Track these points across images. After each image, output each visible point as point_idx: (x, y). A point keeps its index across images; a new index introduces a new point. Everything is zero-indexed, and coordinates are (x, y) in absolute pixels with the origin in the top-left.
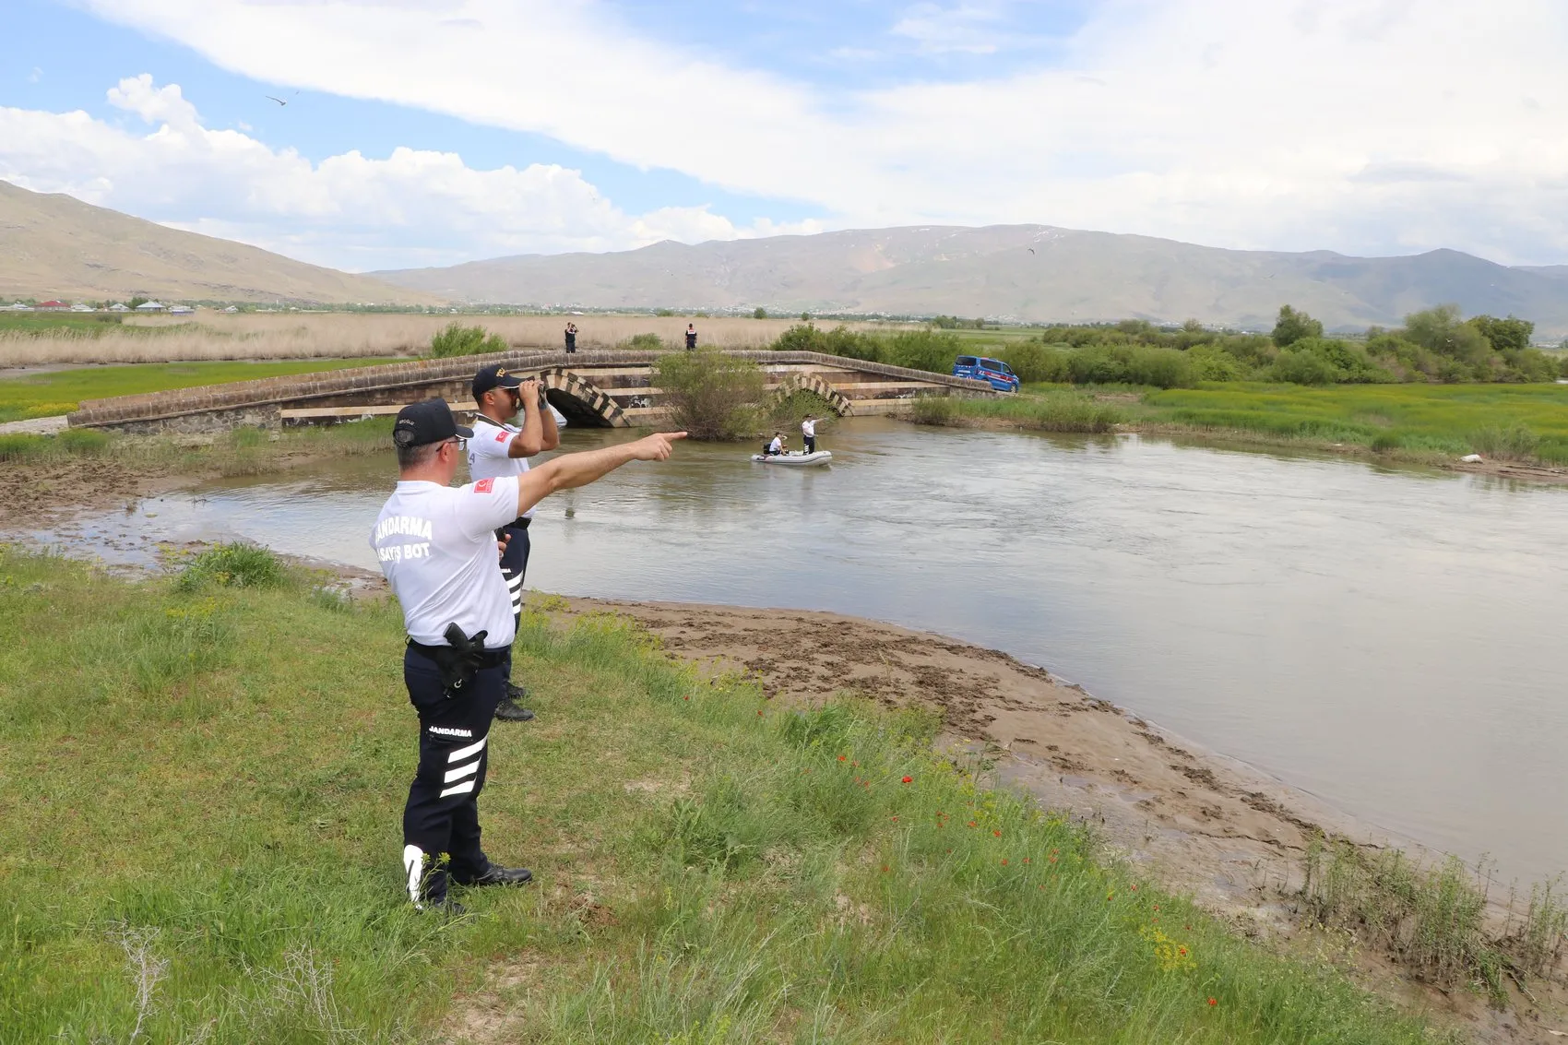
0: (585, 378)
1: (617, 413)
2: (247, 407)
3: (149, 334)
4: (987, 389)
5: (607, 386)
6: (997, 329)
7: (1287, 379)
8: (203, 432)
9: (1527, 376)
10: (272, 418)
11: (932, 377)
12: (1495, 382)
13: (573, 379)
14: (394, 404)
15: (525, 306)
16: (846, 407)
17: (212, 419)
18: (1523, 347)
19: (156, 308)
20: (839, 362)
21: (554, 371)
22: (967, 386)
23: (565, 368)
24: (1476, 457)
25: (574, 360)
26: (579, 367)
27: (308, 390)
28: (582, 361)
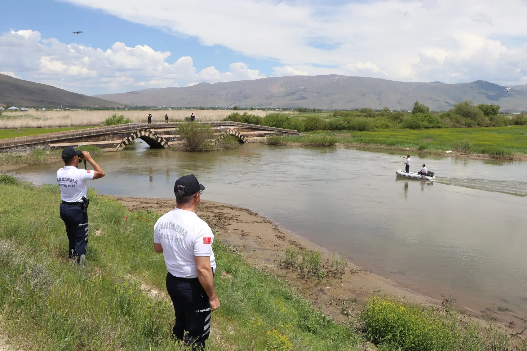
0: (154, 132)
1: (166, 143)
2: (38, 143)
3: (10, 119)
4: (296, 133)
5: (162, 134)
6: (320, 112)
7: (407, 127)
8: (23, 152)
9: (496, 124)
10: (47, 147)
11: (276, 129)
12: (485, 127)
13: (150, 132)
14: (89, 142)
15: (152, 107)
16: (246, 140)
17: (26, 147)
18: (496, 114)
19: (15, 109)
20: (243, 125)
21: (144, 130)
22: (289, 132)
23: (147, 128)
24: (450, 151)
25: (151, 126)
26: (152, 128)
27: (59, 137)
28: (153, 126)
